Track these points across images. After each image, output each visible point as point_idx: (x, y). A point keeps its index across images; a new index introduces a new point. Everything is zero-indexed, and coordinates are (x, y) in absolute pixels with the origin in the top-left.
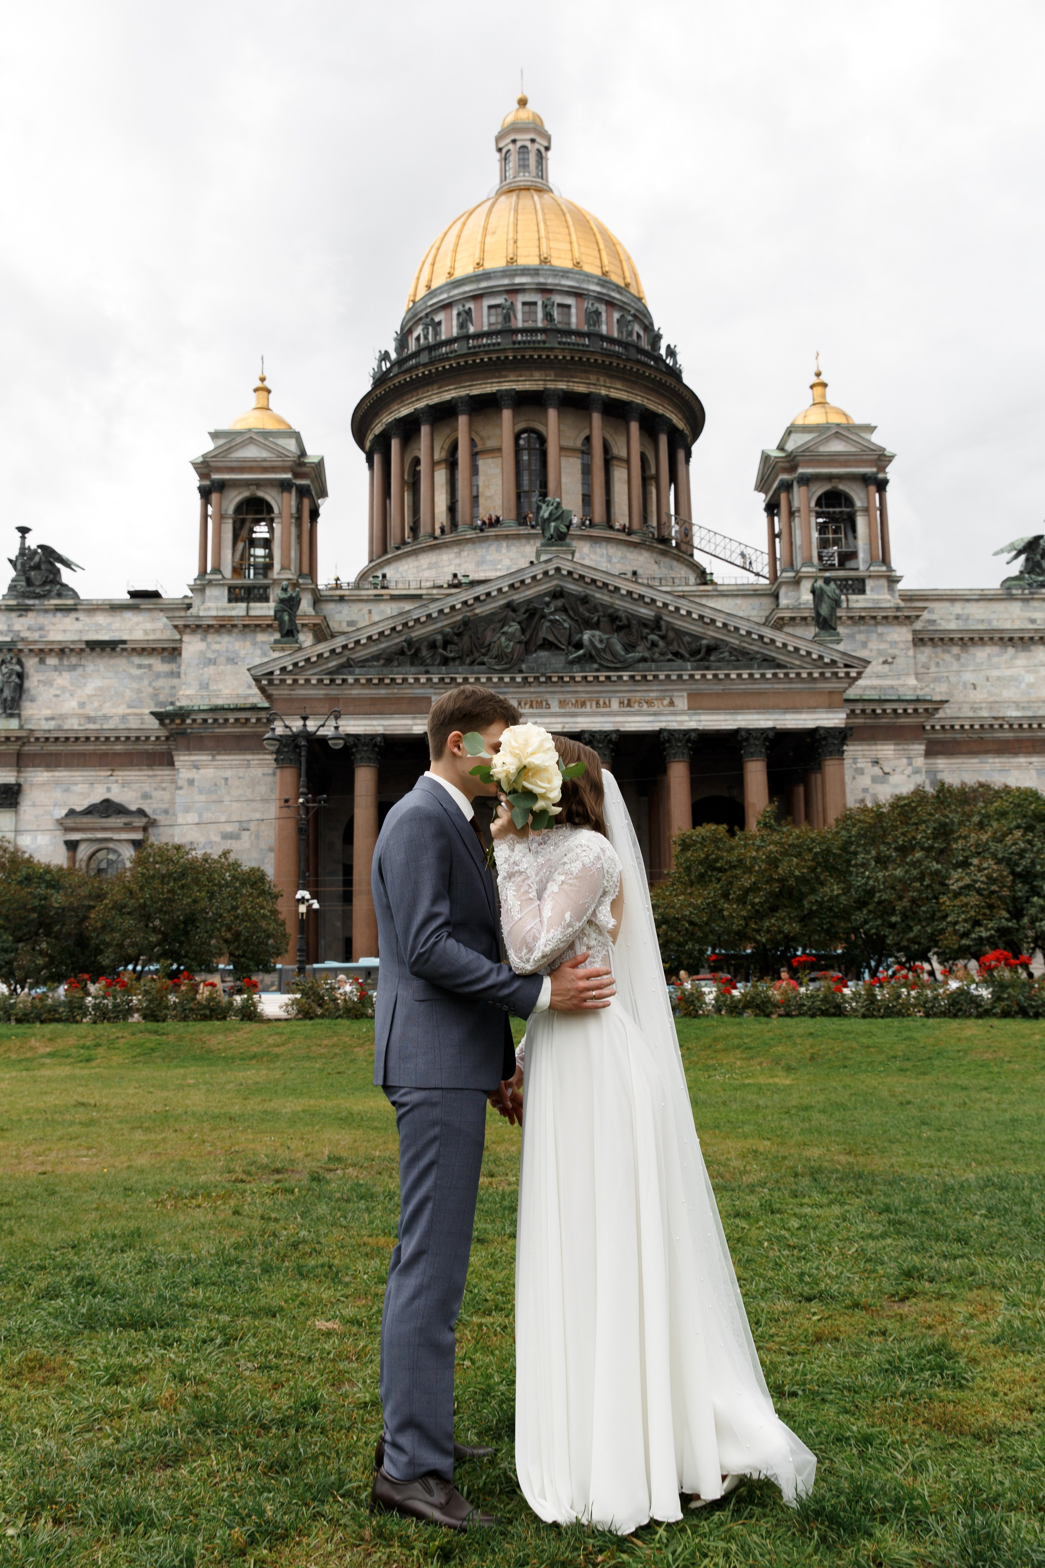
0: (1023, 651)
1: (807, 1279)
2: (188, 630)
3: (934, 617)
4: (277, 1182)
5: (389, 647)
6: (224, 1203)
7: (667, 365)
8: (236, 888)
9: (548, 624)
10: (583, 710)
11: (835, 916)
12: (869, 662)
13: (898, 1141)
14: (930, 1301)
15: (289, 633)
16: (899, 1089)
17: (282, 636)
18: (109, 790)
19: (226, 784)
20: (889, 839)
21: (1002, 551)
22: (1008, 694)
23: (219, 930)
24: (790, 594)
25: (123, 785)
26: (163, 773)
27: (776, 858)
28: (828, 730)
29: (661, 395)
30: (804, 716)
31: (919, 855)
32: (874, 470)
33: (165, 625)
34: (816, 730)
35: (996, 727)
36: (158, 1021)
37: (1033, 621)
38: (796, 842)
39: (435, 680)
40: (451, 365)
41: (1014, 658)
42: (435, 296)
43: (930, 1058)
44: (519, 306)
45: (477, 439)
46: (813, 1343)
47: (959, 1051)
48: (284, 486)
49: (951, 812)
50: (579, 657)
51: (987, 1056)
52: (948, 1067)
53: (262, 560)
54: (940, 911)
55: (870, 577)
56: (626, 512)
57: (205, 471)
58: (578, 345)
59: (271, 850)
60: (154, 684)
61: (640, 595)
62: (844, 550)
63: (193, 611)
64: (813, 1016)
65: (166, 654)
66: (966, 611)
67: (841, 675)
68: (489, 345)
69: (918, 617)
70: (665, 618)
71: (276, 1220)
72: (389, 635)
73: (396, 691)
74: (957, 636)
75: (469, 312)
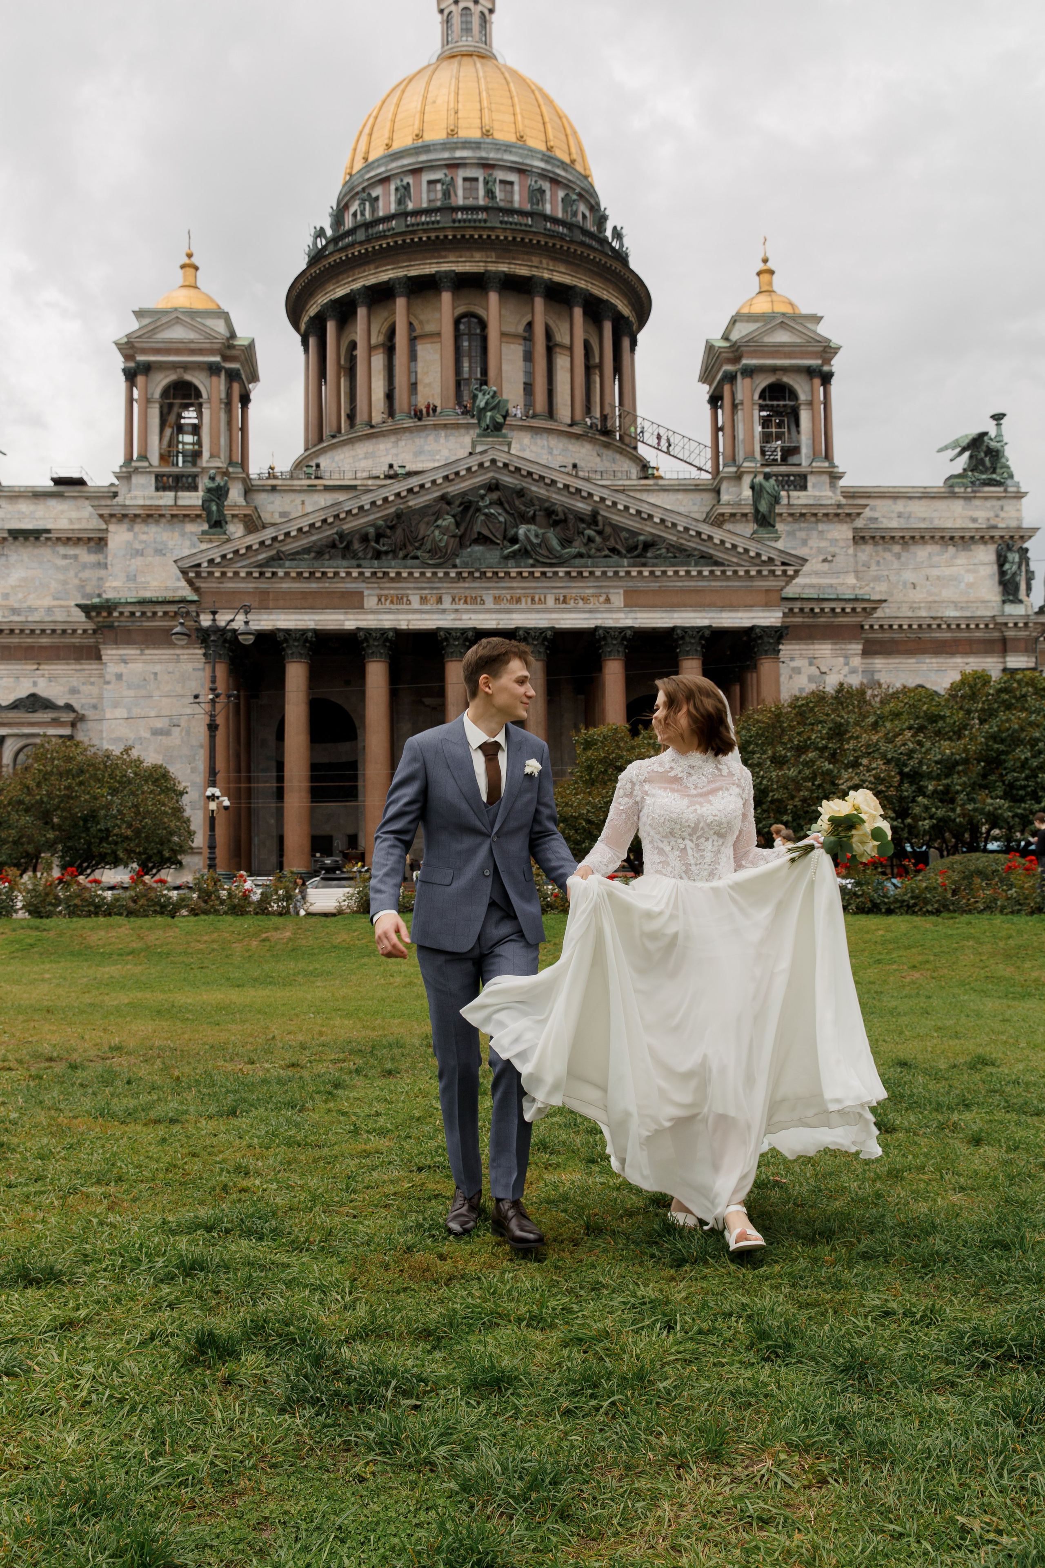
0: (963, 550)
2: (114, 520)
3: (875, 515)
5: (320, 540)
7: (613, 249)
8: (138, 785)
9: (483, 517)
10: (518, 606)
12: (806, 560)
15: (217, 524)
17: (210, 527)
18: (35, 684)
19: (156, 679)
21: (946, 448)
22: (947, 594)
23: (119, 827)
24: (731, 489)
25: (50, 679)
26: (90, 667)
28: (764, 629)
29: (606, 280)
30: (740, 615)
31: (812, 754)
32: (819, 362)
33: (91, 514)
34: (752, 628)
35: (934, 626)
36: (42, 917)
37: (974, 520)
39: (368, 574)
40: (388, 244)
41: (954, 557)
42: (372, 169)
44: (460, 182)
45: (415, 323)
48: (213, 369)
49: (847, 712)
50: (514, 552)
53: (191, 447)
55: (812, 472)
56: (569, 403)
57: (130, 352)
58: (521, 225)
59: (200, 746)
60: (81, 575)
61: (577, 489)
62: (787, 444)
63: (119, 500)
65: (92, 544)
66: (908, 509)
67: (779, 573)
68: (428, 223)
69: (859, 514)
70: (602, 513)
72: (319, 528)
73: (327, 585)
74: (898, 534)
75: (407, 187)
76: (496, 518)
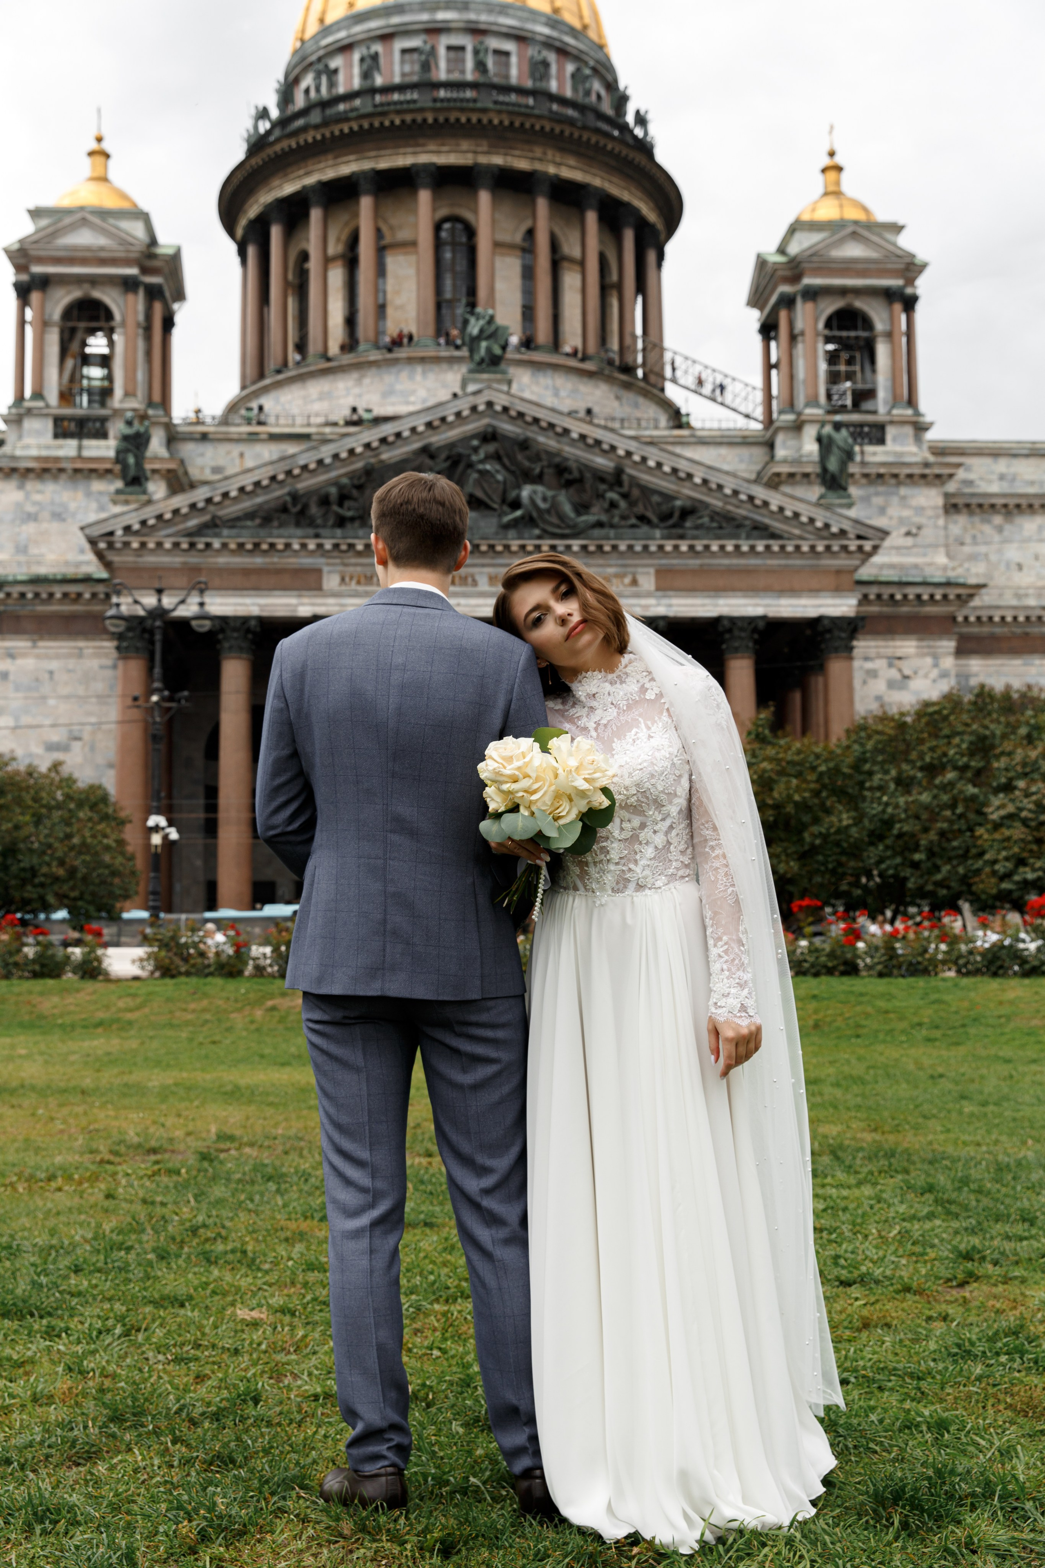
1: (842, 1262)
3: (971, 476)
4: (157, 1162)
5: (266, 502)
6: (92, 1187)
7: (635, 137)
8: (70, 811)
9: (476, 475)
11: (843, 852)
12: (888, 533)
13: (934, 1116)
14: (995, 1285)
15: (135, 481)
16: (926, 1061)
17: (126, 485)
19: (51, 679)
20: (914, 755)
23: (49, 865)
24: (789, 443)
27: (770, 778)
28: (833, 619)
29: (627, 176)
31: (951, 775)
32: (901, 282)
34: (818, 620)
38: (796, 758)
39: (328, 547)
40: (351, 128)
42: (330, 34)
43: (964, 1026)
44: (441, 51)
45: (384, 228)
46: (859, 1330)
47: (1000, 1017)
48: (129, 285)
49: (992, 721)
50: (515, 520)
51: (1035, 1022)
52: (986, 1036)
53: (98, 383)
54: (975, 846)
55: (892, 422)
56: (579, 332)
57: (22, 261)
58: (519, 105)
59: (111, 766)
61: (595, 440)
62: (860, 386)
63: (6, 449)
64: (816, 975)
66: (1012, 470)
67: (852, 549)
68: (401, 102)
69: (951, 476)
70: (628, 470)
71: (163, 1204)
72: (267, 487)
73: (276, 560)
74: (1000, 501)
75: (375, 57)
76: (493, 476)
